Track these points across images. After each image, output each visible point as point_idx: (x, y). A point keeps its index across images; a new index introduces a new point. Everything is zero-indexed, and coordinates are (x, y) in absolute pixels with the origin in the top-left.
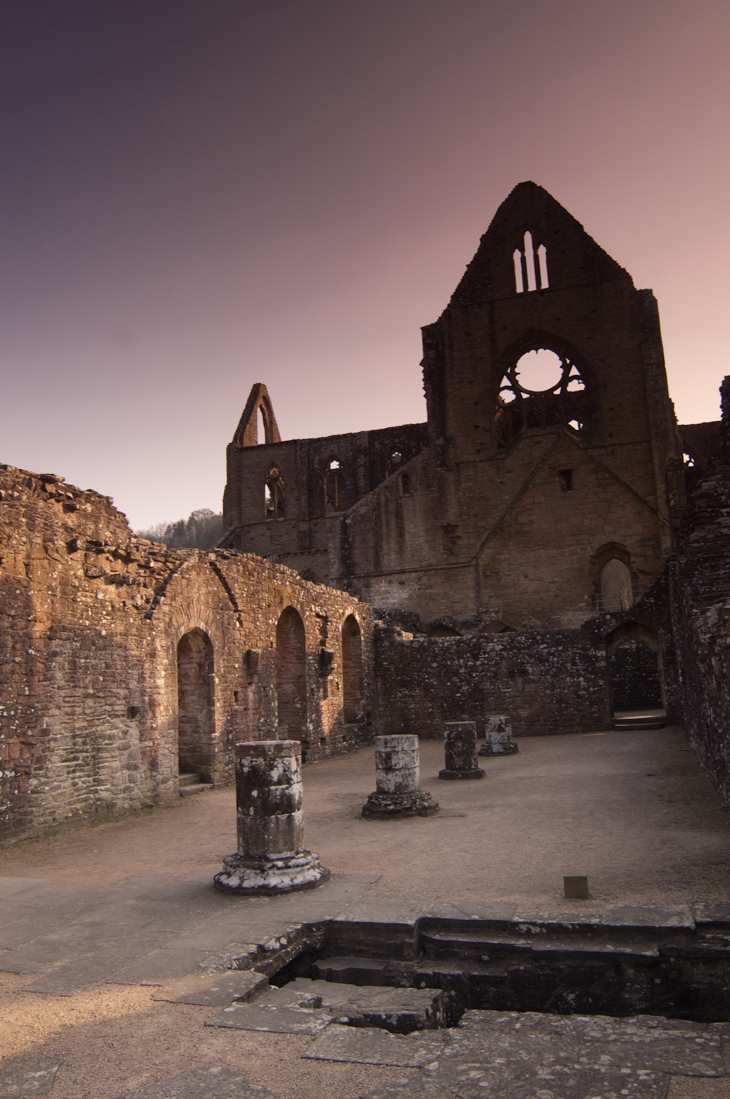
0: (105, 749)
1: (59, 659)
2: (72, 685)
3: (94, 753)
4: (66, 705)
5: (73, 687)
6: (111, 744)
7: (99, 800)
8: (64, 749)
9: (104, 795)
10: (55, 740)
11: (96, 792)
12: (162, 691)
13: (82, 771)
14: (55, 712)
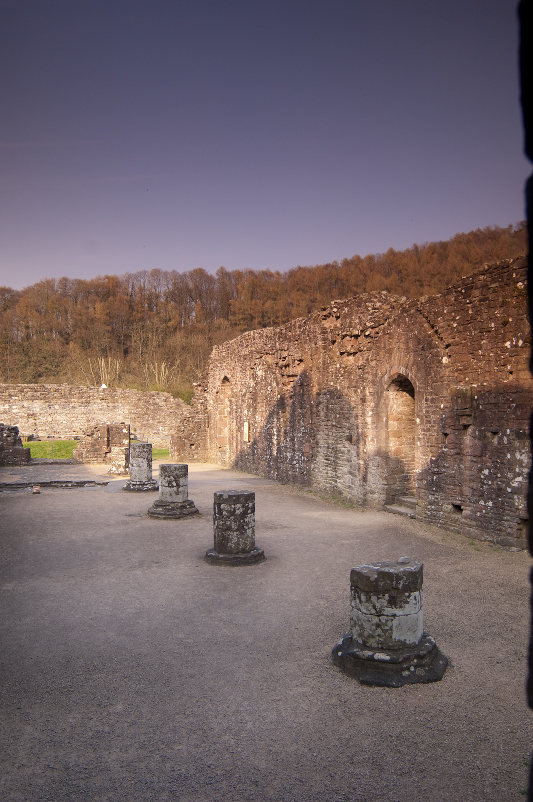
0: (340, 458)
1: (322, 405)
2: (327, 419)
3: (335, 459)
4: (326, 430)
5: (328, 420)
6: (343, 456)
7: (336, 486)
8: (324, 453)
9: (339, 485)
10: (321, 447)
11: (336, 481)
12: (370, 426)
13: (330, 467)
14: (321, 433)
